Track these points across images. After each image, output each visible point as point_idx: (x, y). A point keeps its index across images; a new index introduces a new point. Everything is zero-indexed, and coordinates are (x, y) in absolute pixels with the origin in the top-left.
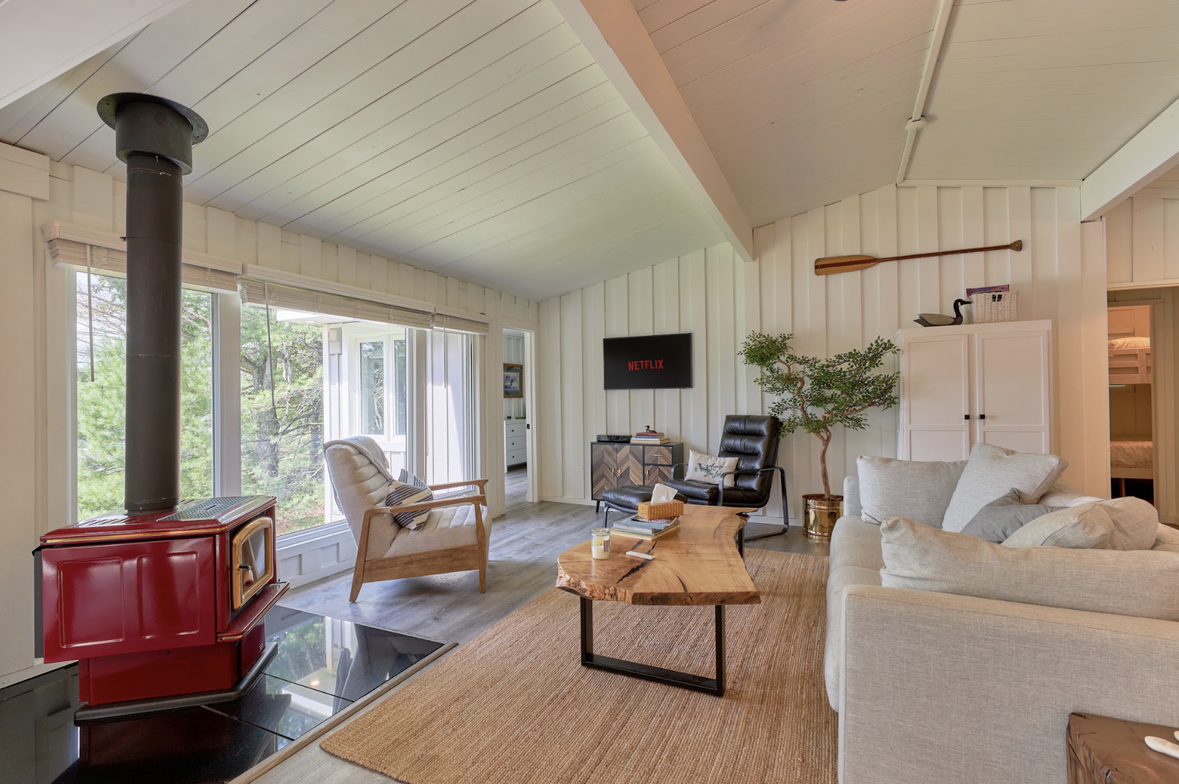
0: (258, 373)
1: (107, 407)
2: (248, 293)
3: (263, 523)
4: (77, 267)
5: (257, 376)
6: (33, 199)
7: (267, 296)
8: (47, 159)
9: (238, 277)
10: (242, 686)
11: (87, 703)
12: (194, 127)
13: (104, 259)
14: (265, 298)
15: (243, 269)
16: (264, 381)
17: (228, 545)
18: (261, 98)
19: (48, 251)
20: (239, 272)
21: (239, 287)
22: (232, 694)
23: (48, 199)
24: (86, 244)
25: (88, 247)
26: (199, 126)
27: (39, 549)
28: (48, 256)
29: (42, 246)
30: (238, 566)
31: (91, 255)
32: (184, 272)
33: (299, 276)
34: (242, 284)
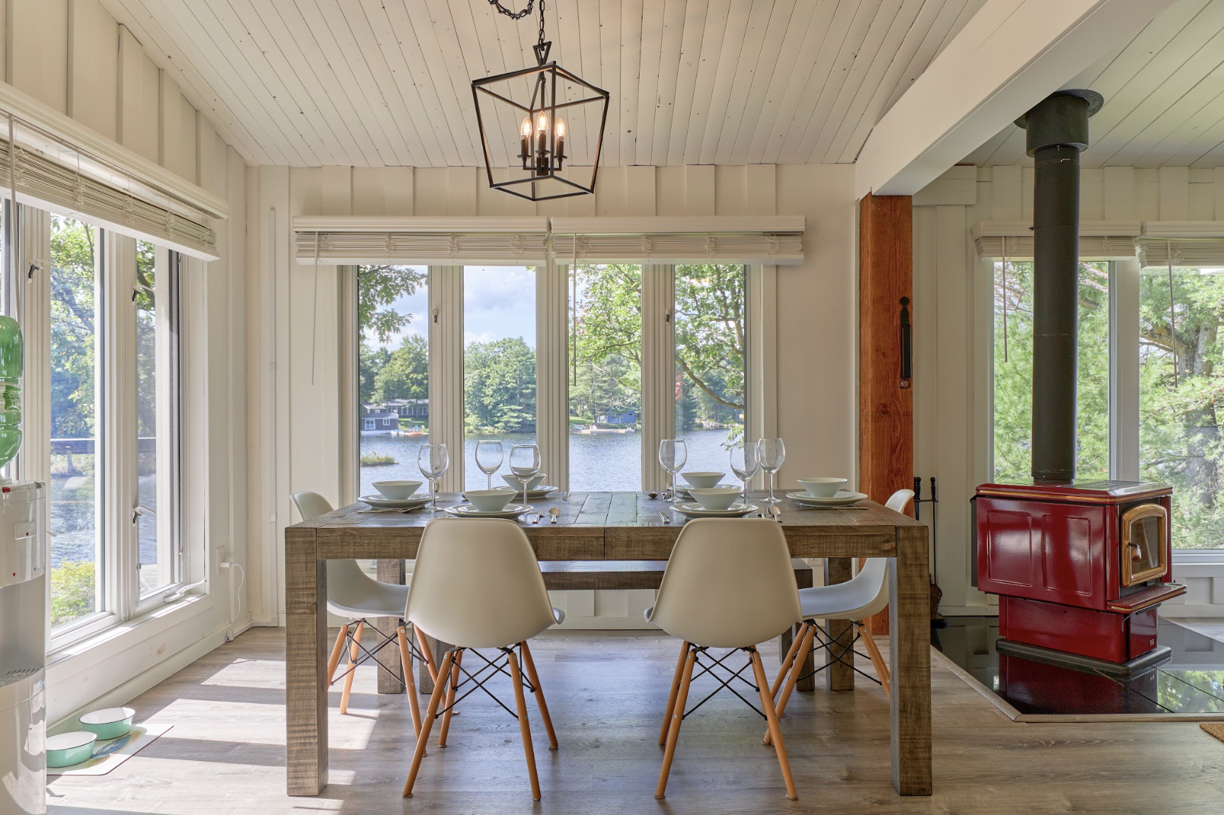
0: (1186, 352)
1: (1003, 399)
2: (1147, 256)
3: (1156, 510)
4: (994, 258)
5: (1184, 357)
6: (966, 206)
7: (1169, 256)
8: (975, 167)
9: (1137, 239)
10: (1131, 665)
11: (1004, 637)
12: (1091, 102)
13: (1015, 248)
14: (1167, 258)
15: (1143, 229)
16: (1196, 364)
17: (1117, 522)
18: (1152, 55)
19: (975, 249)
20: (1138, 233)
21: (1138, 250)
22: (1121, 668)
23: (975, 203)
24: (1001, 237)
25: (1003, 239)
26: (1094, 100)
27: (974, 498)
28: (976, 253)
29: (972, 245)
30: (1127, 543)
31: (1005, 245)
32: (1081, 245)
33: (1214, 222)
34: (1142, 246)
